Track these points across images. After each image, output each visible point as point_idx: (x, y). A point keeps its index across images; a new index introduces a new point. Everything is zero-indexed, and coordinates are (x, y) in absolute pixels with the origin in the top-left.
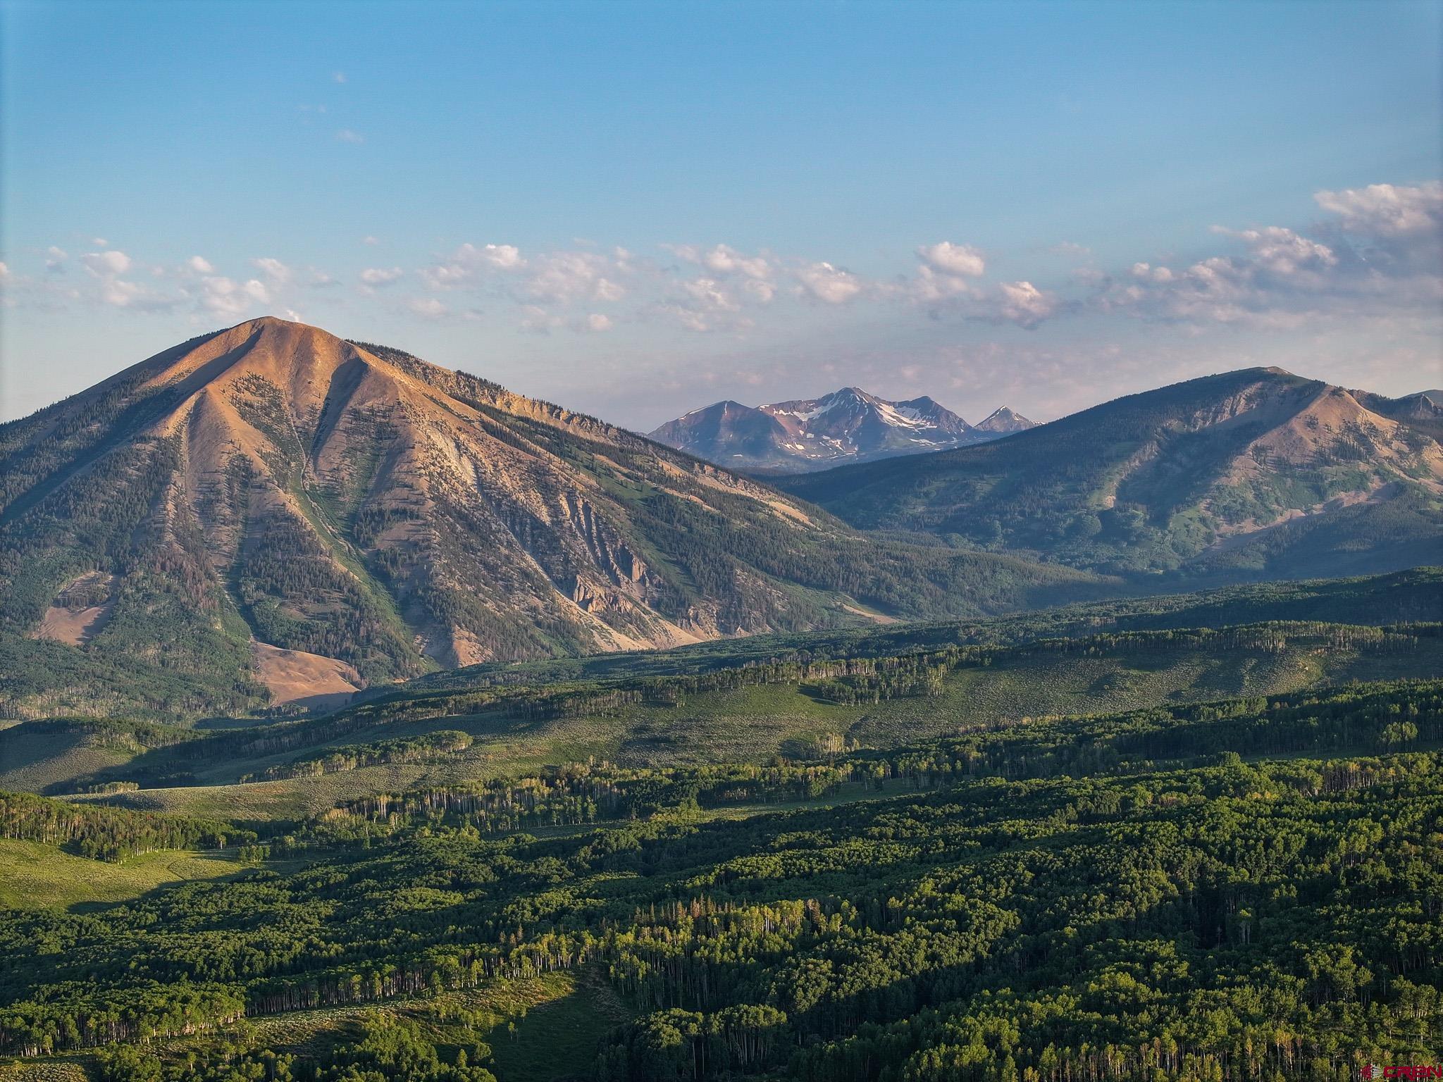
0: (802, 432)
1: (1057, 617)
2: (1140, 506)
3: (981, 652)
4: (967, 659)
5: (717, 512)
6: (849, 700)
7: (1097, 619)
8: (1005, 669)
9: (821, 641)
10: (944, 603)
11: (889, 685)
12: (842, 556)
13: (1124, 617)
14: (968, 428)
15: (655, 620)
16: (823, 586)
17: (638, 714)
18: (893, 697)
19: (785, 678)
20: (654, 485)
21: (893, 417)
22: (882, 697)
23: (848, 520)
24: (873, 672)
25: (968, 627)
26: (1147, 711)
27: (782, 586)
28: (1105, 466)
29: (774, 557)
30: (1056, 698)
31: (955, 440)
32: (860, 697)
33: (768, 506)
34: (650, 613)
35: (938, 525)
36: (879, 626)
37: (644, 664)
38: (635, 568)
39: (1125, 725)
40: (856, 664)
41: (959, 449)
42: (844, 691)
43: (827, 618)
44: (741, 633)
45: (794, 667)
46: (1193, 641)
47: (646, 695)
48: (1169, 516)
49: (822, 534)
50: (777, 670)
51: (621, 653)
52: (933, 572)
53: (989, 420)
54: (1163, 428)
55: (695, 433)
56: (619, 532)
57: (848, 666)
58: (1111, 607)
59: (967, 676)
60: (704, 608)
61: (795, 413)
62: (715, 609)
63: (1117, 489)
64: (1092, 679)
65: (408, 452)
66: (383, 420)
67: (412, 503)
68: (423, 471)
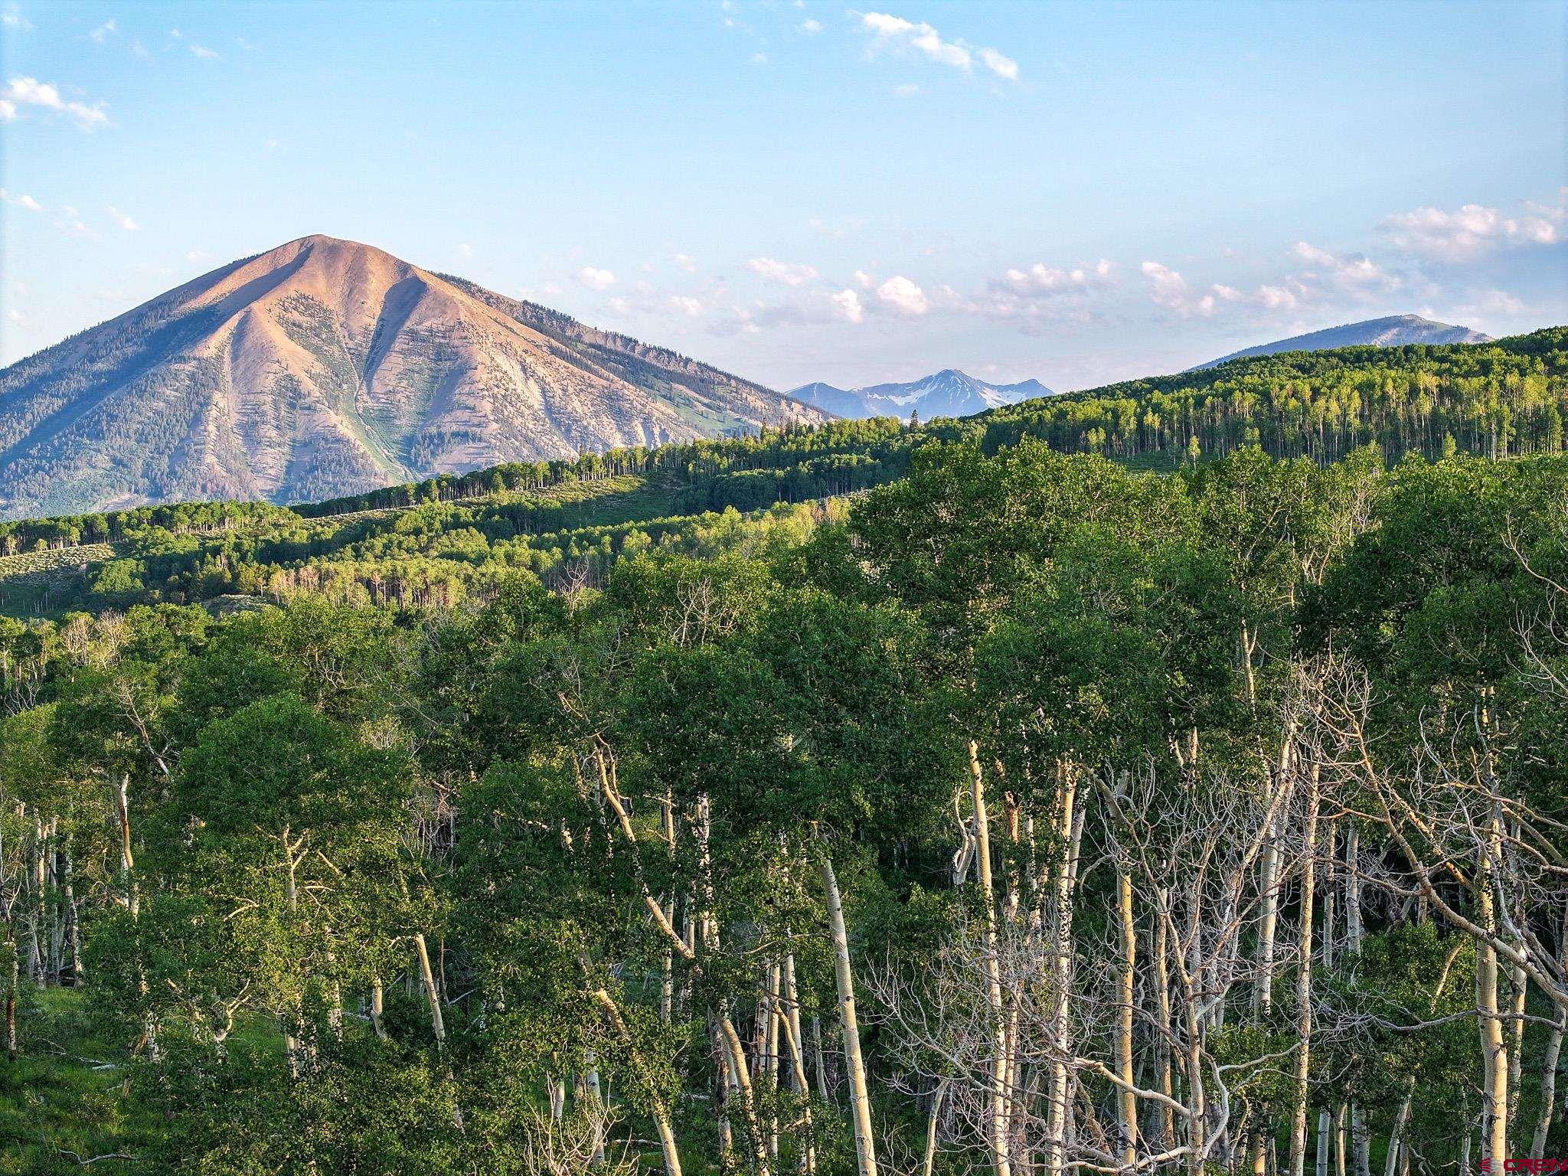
20: (738, 416)
65: (470, 373)
66: (442, 341)
67: (475, 425)
68: (486, 393)
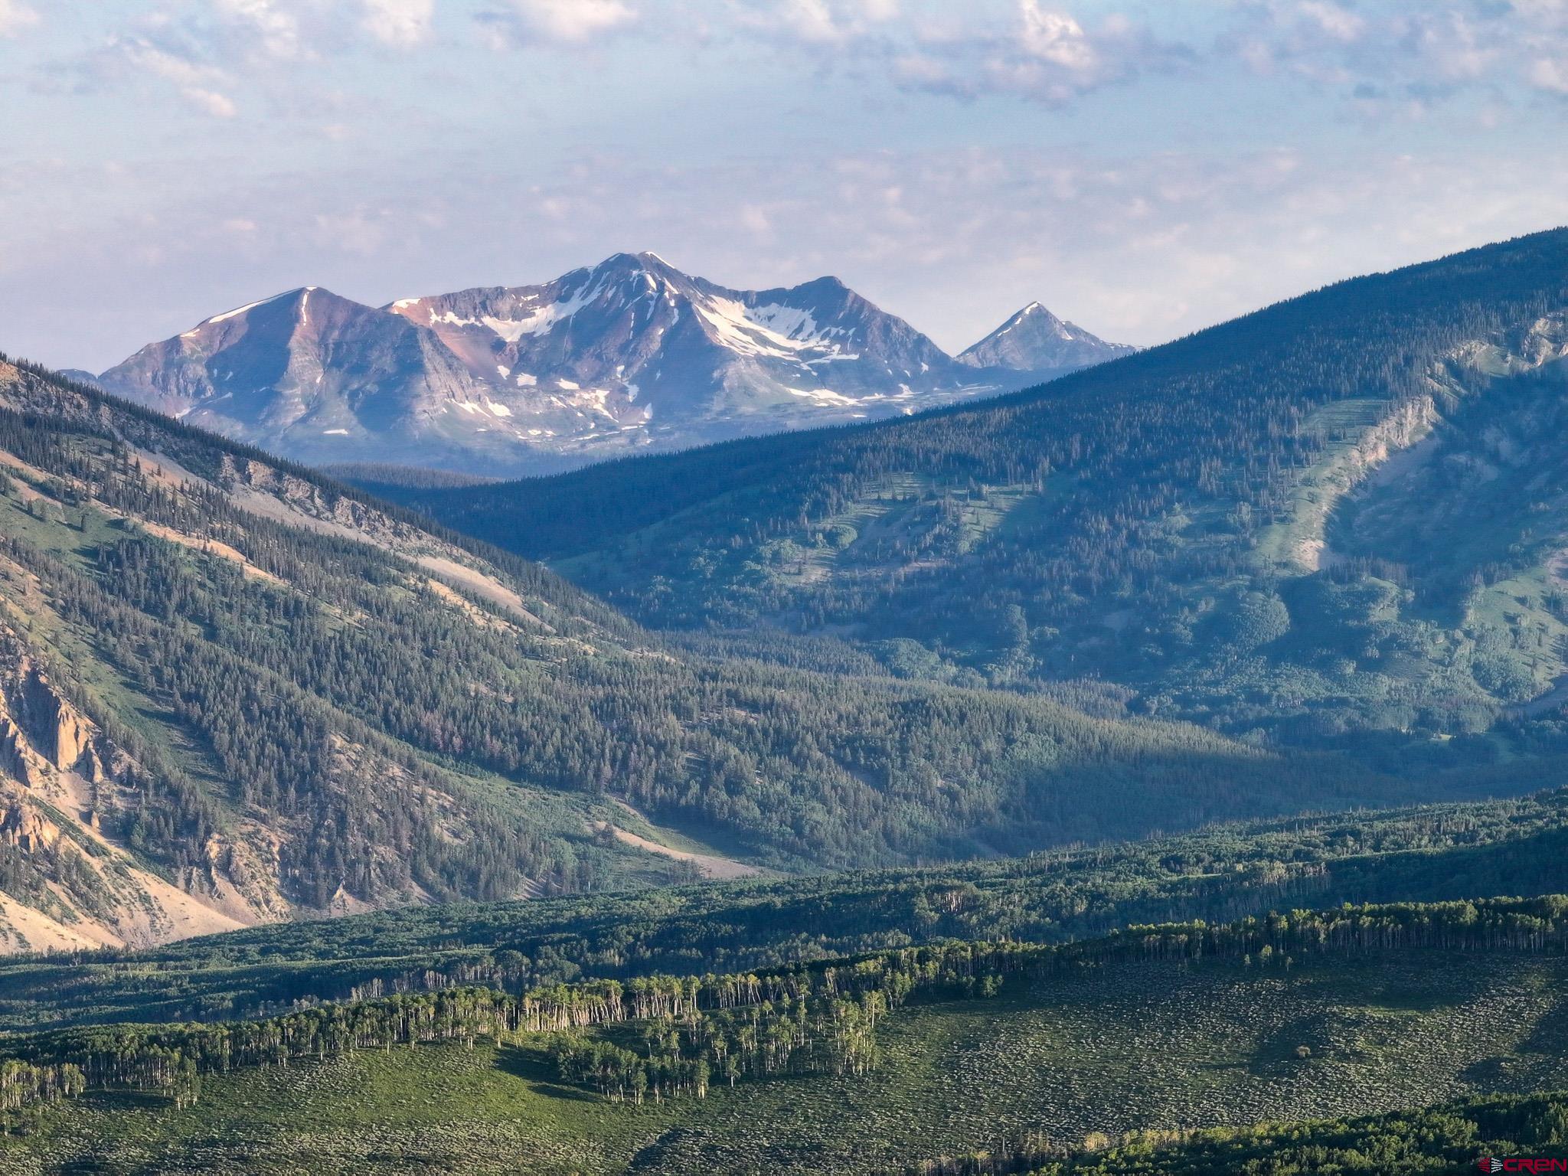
0: (504, 371)
1: (1172, 862)
2: (1389, 568)
3: (976, 959)
4: (940, 977)
5: (282, 584)
6: (629, 1087)
7: (1280, 869)
8: (1040, 1005)
9: (555, 928)
10: (877, 824)
11: (734, 1046)
12: (610, 699)
13: (1348, 863)
14: (940, 359)
15: (119, 870)
16: (561, 781)
17: (75, 1126)
18: (746, 1078)
19: (462, 1030)
20: (115, 514)
21: (745, 331)
22: (718, 1078)
23: (623, 603)
24: (693, 1015)
25: (940, 889)
26: (1409, 1118)
27: (454, 780)
28: (1299, 462)
29: (431, 704)
30: (1173, 1080)
31: (906, 392)
32: (658, 1078)
33: (414, 568)
34: (105, 852)
35: (860, 617)
36: (708, 885)
37: (90, 989)
38: (65, 732)
39: (1353, 1156)
40: (649, 992)
41: (917, 417)
42: (616, 1064)
43: (571, 863)
44: (344, 905)
45: (486, 1001)
46: (1530, 930)
47: (94, 1077)
48: (1465, 592)
49: (555, 642)
50: (440, 1008)
51: (27, 959)
52: (849, 741)
53: (994, 340)
54: (1449, 364)
55: (223, 371)
56: (22, 637)
57: (629, 997)
58: (1315, 834)
59: (940, 1024)
60: (249, 838)
61: (488, 320)
62: (277, 838)
63: (1329, 521)
64: (1267, 1030)
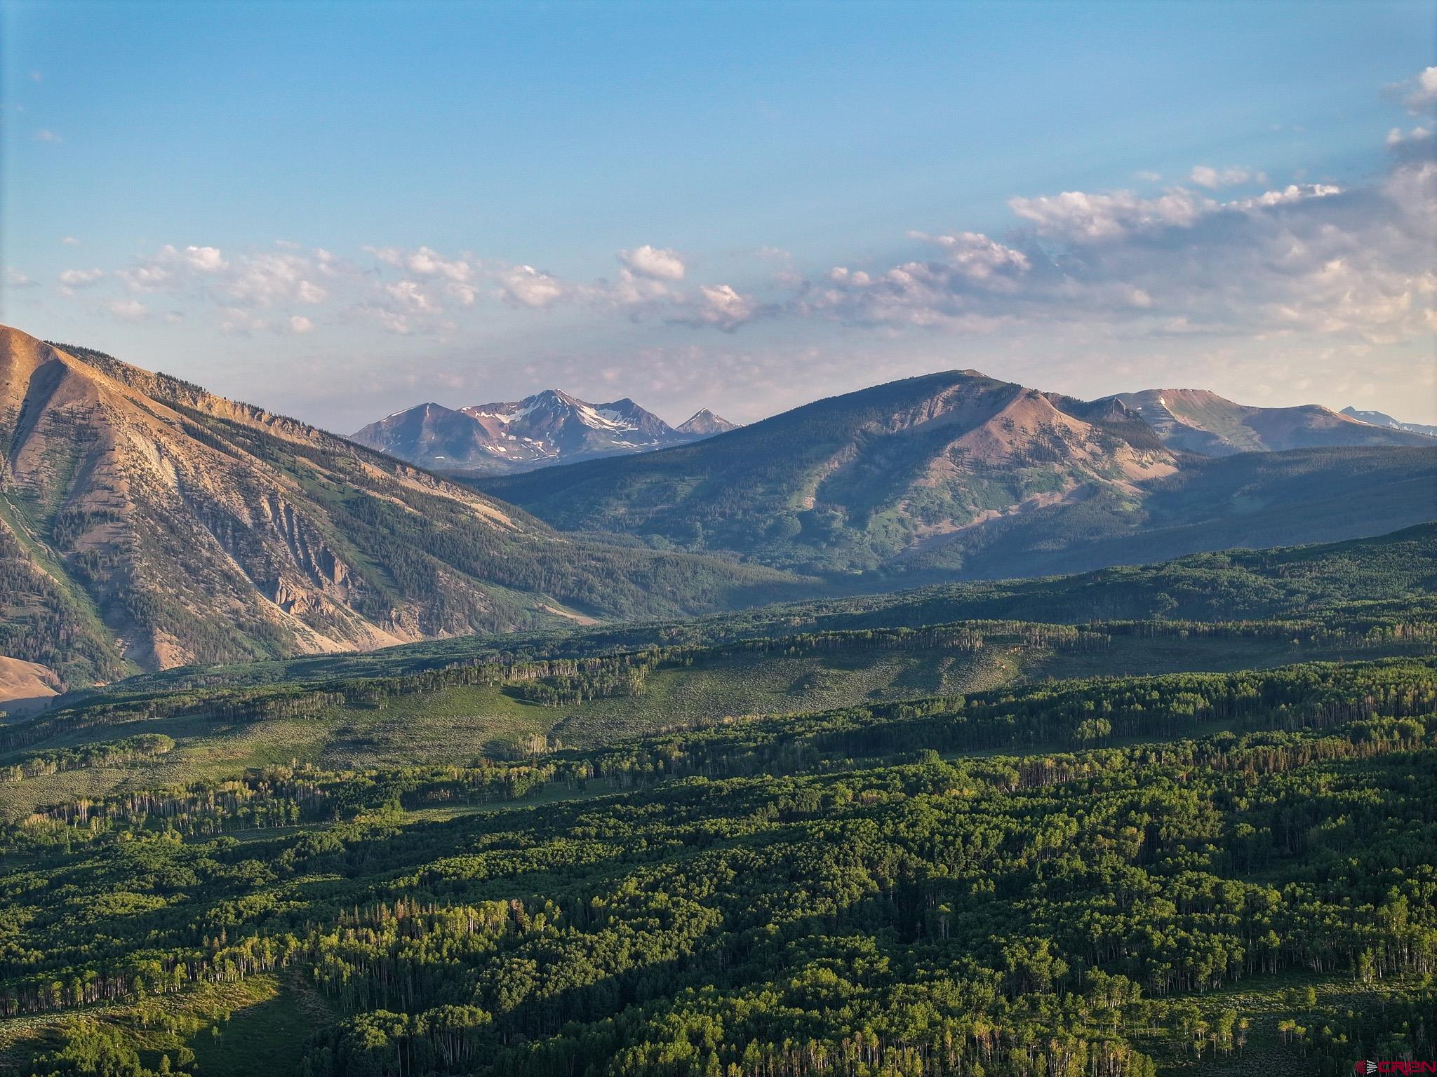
0: (503, 434)
1: (757, 617)
2: (839, 507)
3: (682, 652)
4: (669, 659)
5: (420, 514)
6: (552, 700)
7: (798, 619)
8: (706, 669)
9: (523, 643)
10: (645, 604)
11: (591, 685)
12: (544, 557)
13: (824, 617)
14: (669, 430)
15: (358, 622)
16: (525, 588)
17: (341, 716)
18: (595, 697)
19: (488, 679)
20: (356, 487)
21: (594, 419)
22: (585, 697)
23: (549, 521)
24: (575, 674)
25: (669, 628)
26: (846, 710)
27: (485, 588)
28: (805, 468)
29: (476, 559)
30: (757, 697)
31: (656, 442)
32: (562, 697)
33: (470, 507)
34: (353, 615)
35: (639, 527)
36: (581, 627)
37: (347, 666)
38: (337, 570)
39: (825, 724)
40: (559, 665)
41: (659, 451)
42: (546, 692)
43: (529, 620)
44: (443, 635)
45: (497, 669)
46: (892, 641)
47: (348, 697)
48: (868, 517)
49: (523, 535)
50: (479, 671)
51: (323, 655)
52: (635, 573)
53: (689, 422)
54: (861, 430)
55: (397, 435)
56: (321, 534)
57: (551, 667)
58: (811, 607)
59: (669, 676)
60: (407, 610)
61: (497, 415)
62: (418, 611)
63: (817, 490)
64: (793, 678)
65: (108, 454)
66: (82, 422)
67: (112, 505)
68: (123, 474)
